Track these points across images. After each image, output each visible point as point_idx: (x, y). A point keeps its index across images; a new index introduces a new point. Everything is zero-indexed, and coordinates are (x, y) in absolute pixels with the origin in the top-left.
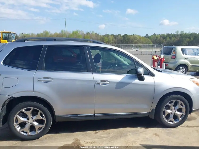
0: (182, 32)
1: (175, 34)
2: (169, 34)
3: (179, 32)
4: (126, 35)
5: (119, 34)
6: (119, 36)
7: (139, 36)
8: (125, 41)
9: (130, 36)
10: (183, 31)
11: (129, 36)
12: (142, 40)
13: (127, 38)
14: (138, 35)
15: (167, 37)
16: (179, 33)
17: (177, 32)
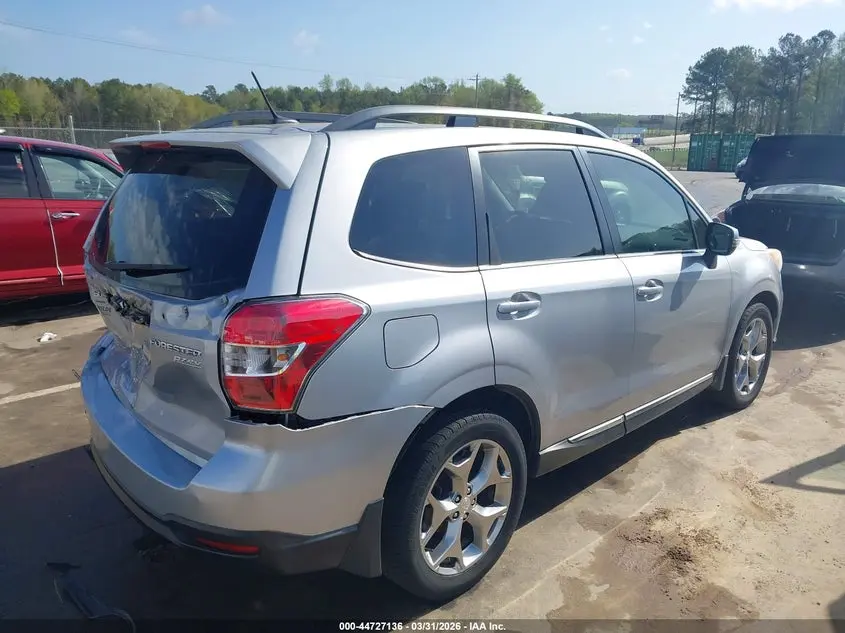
0: (342, 82)
1: (320, 90)
2: (299, 89)
3: (334, 83)
4: (115, 82)
5: (76, 80)
6: (79, 89)
7: (178, 92)
8: (115, 114)
9: (136, 93)
10: (347, 80)
11: (130, 89)
12: (192, 110)
13: (122, 101)
14: (171, 88)
15: (291, 100)
16: (334, 88)
17: (327, 81)
